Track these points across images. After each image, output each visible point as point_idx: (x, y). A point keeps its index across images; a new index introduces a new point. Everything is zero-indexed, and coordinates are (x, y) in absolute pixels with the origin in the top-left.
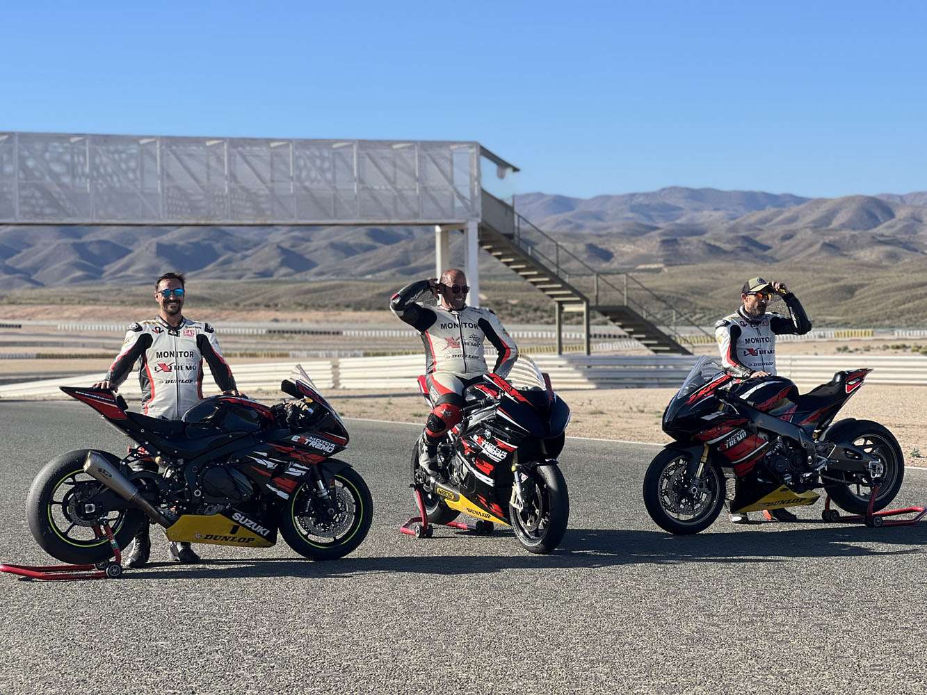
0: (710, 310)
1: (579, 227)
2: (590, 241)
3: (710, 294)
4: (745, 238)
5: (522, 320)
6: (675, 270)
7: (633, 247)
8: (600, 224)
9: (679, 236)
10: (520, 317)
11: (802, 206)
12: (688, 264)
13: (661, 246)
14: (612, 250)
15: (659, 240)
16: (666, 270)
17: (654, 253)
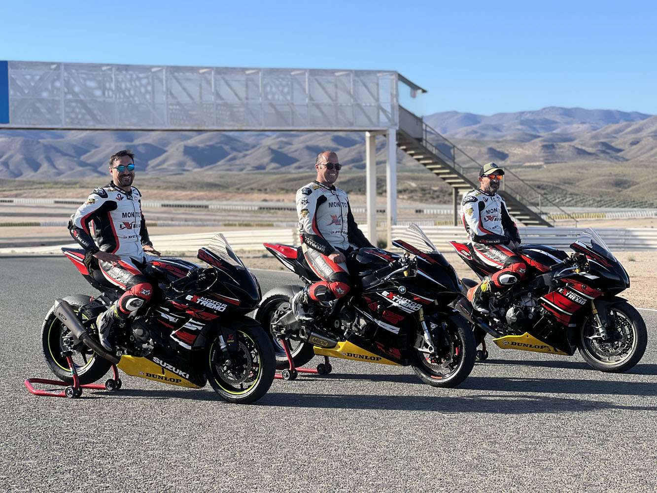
0: (577, 195)
1: (483, 135)
2: (490, 146)
3: (577, 184)
4: (604, 144)
5: (440, 201)
6: (552, 166)
7: (521, 150)
8: (498, 133)
9: (555, 142)
10: (439, 199)
11: (645, 121)
12: (562, 162)
13: (542, 149)
14: (506, 152)
15: (540, 145)
16: (545, 166)
17: (537, 154)
